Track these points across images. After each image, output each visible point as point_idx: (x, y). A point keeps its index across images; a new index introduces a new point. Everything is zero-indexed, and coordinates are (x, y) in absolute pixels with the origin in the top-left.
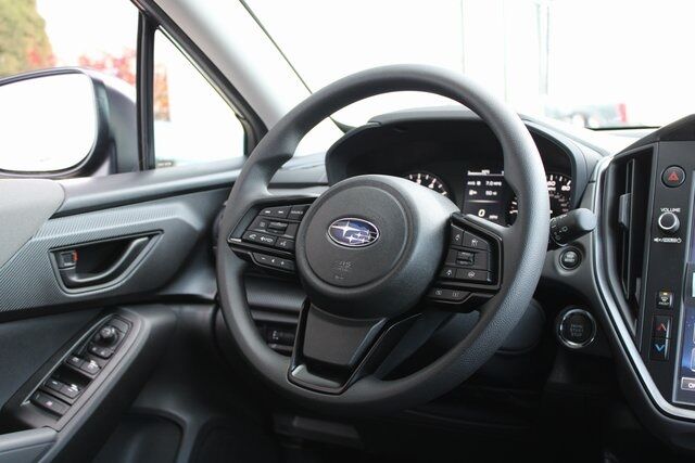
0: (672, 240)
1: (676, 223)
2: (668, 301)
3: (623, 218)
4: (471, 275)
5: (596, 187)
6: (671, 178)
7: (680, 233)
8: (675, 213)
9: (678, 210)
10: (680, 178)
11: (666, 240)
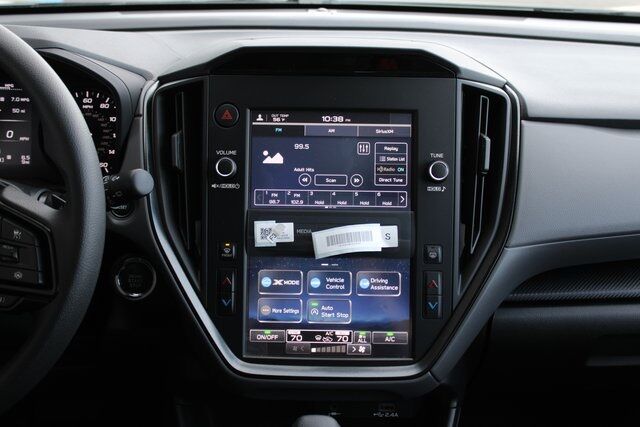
0: (231, 186)
1: (234, 167)
2: (231, 252)
3: (177, 162)
4: (18, 275)
5: (143, 121)
6: (224, 117)
7: (238, 177)
8: (231, 156)
9: (234, 153)
10: (234, 115)
11: (224, 186)
